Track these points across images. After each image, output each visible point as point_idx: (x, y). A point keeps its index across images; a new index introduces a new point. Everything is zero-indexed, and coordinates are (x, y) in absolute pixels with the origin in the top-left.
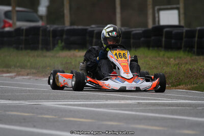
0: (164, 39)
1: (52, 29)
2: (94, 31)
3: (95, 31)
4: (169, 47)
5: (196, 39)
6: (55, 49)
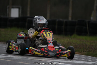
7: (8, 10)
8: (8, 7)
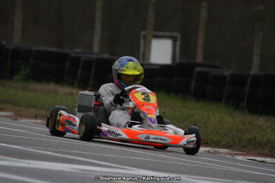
0: (193, 83)
1: (11, 47)
2: (80, 58)
3: (83, 59)
4: (201, 96)
5: (248, 88)
6: (16, 77)
7: (142, 42)
8: (143, 33)
